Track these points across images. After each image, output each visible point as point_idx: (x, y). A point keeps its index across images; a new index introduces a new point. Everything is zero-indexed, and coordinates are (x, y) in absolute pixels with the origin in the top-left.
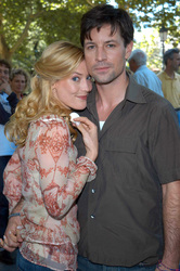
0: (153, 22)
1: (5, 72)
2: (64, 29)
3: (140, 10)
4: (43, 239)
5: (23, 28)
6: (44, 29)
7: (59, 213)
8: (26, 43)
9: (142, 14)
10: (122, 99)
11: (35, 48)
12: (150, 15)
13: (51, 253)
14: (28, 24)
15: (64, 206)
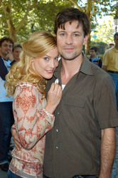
0: (110, 12)
1: (10, 46)
2: (51, 15)
3: (102, 4)
4: (21, 157)
5: (24, 14)
6: (38, 15)
7: (28, 146)
8: (26, 24)
9: (103, 7)
10: (77, 71)
11: (32, 28)
12: (108, 7)
13: (23, 167)
14: (28, 12)
15: (30, 142)
